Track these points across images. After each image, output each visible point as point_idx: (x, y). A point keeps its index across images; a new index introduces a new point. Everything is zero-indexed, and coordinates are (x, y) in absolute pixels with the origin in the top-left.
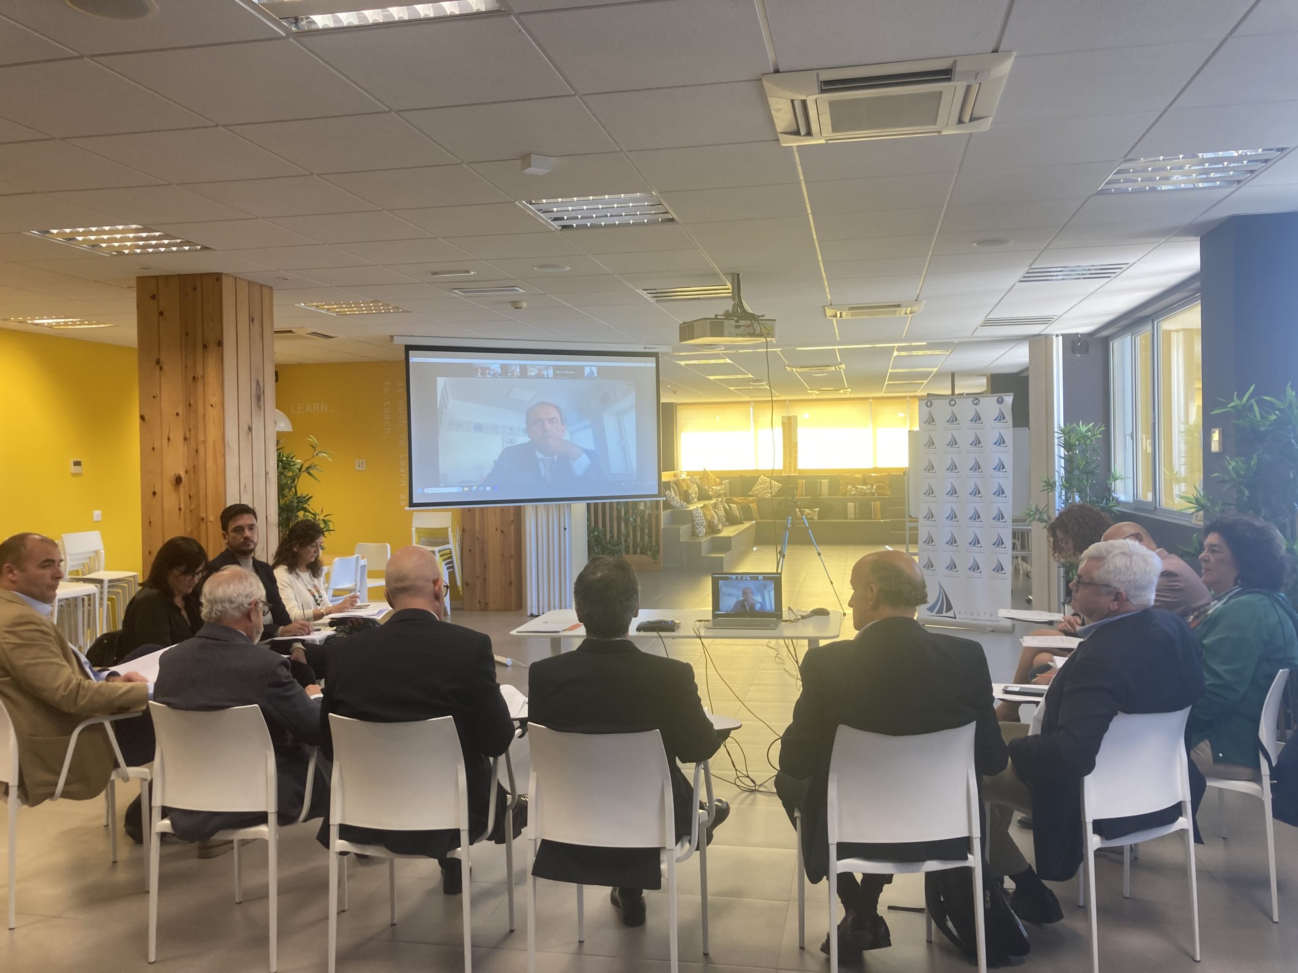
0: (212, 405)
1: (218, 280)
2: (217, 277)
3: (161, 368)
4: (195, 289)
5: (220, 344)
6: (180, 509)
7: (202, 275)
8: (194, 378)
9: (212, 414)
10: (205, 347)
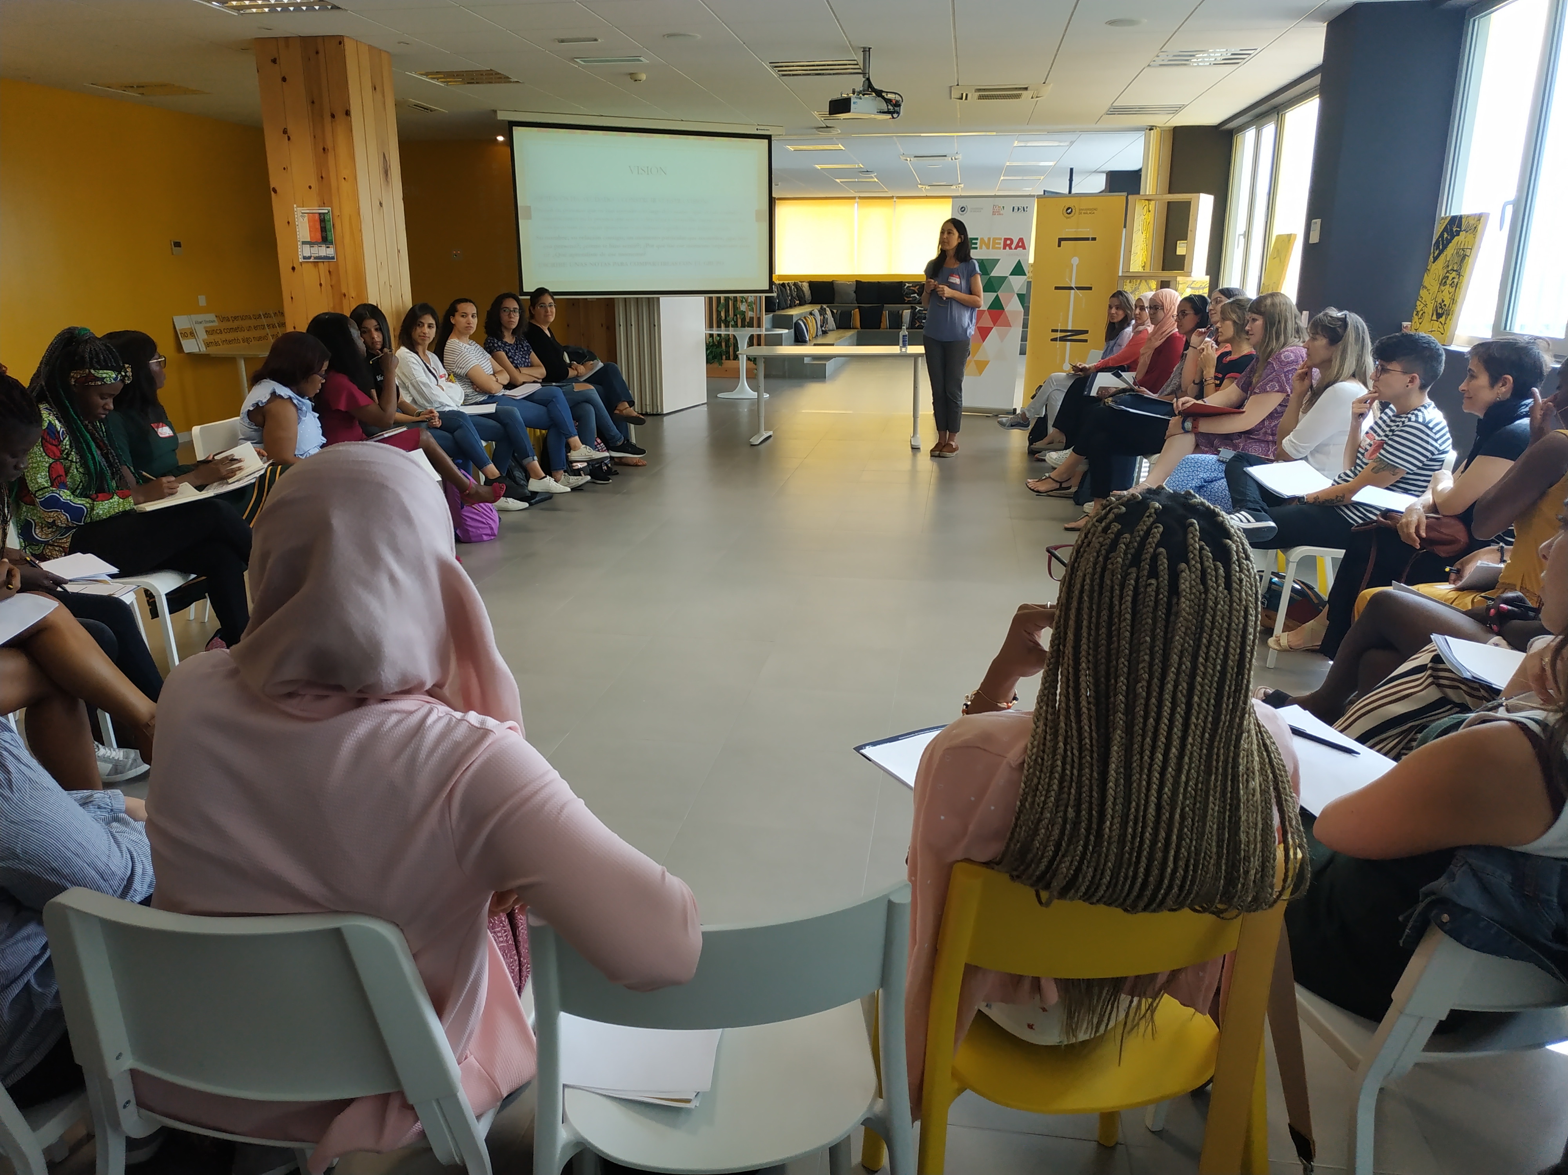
0: (345, 179)
1: (340, 43)
2: (339, 40)
3: (289, 139)
4: (317, 53)
5: (348, 113)
6: (321, 285)
7: (323, 37)
8: (324, 149)
9: (344, 186)
10: (333, 116)
